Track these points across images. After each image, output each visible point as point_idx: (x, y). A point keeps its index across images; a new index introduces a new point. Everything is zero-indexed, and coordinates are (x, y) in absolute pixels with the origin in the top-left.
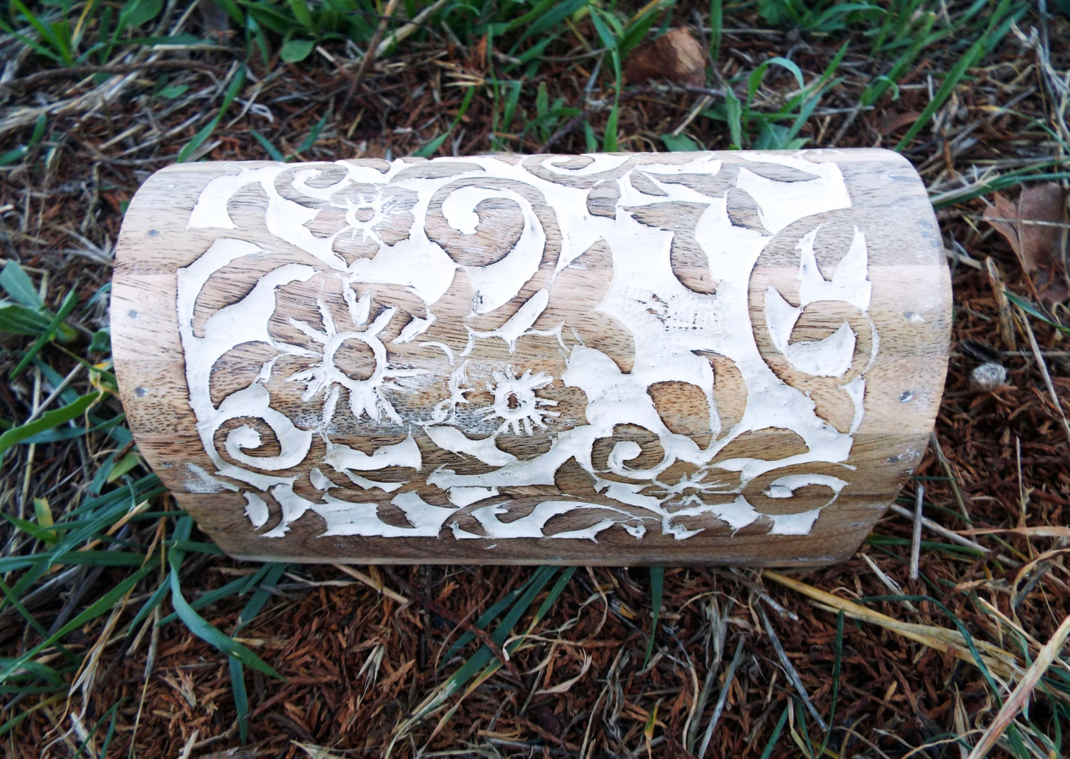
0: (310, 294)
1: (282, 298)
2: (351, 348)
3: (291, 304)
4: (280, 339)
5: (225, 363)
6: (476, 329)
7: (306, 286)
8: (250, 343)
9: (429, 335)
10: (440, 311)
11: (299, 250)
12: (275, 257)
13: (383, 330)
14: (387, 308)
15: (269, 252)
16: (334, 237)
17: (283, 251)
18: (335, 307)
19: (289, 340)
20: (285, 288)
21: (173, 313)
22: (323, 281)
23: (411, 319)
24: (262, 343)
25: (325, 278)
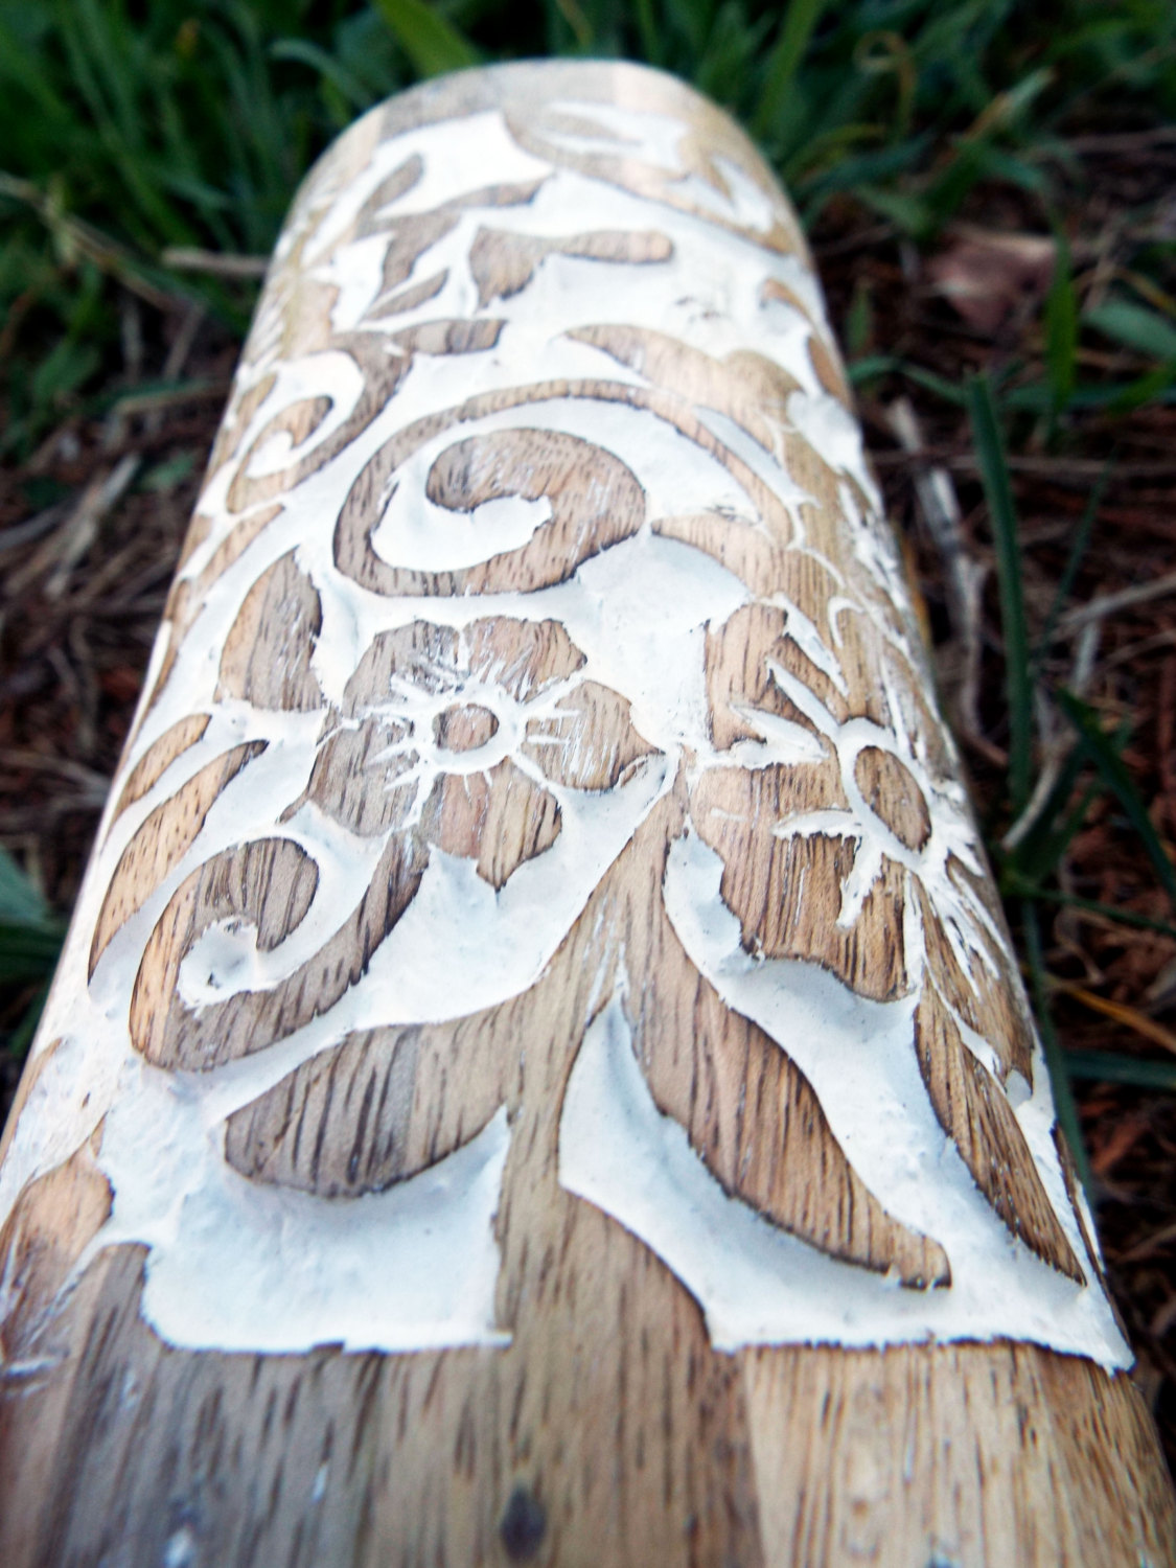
0: (762, 852)
1: (782, 934)
2: (876, 793)
3: (800, 914)
4: (898, 968)
5: (994, 1177)
6: (791, 536)
7: (738, 860)
8: (926, 1070)
9: (817, 618)
10: (766, 581)
11: (608, 881)
12: (640, 953)
13: (824, 704)
14: (772, 680)
15: (622, 975)
16: (555, 788)
17: (615, 929)
18: (787, 794)
19: (895, 945)
20: (751, 923)
21: (901, 1362)
22: (716, 813)
23: (788, 639)
24: (918, 1028)
25: (706, 807)
